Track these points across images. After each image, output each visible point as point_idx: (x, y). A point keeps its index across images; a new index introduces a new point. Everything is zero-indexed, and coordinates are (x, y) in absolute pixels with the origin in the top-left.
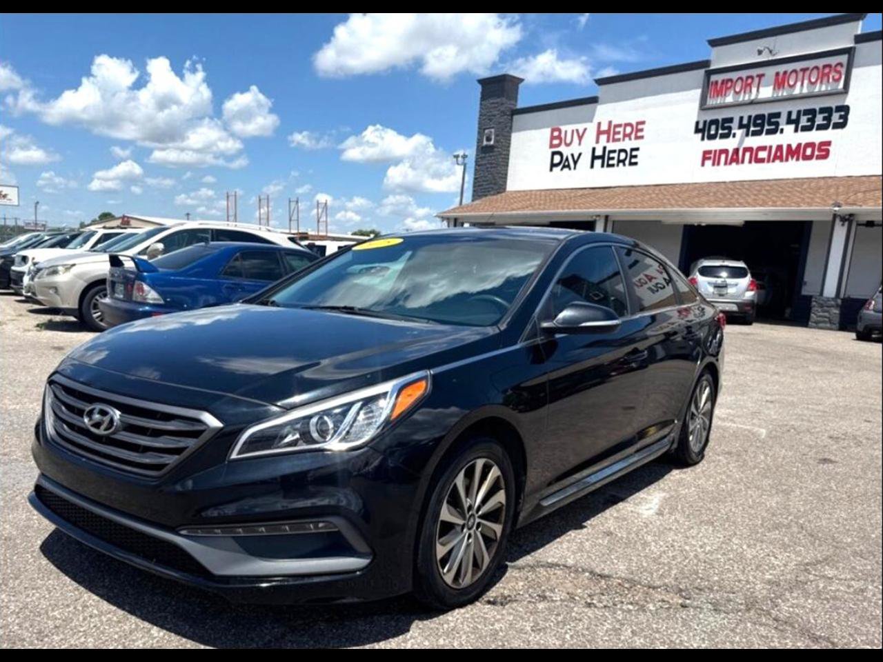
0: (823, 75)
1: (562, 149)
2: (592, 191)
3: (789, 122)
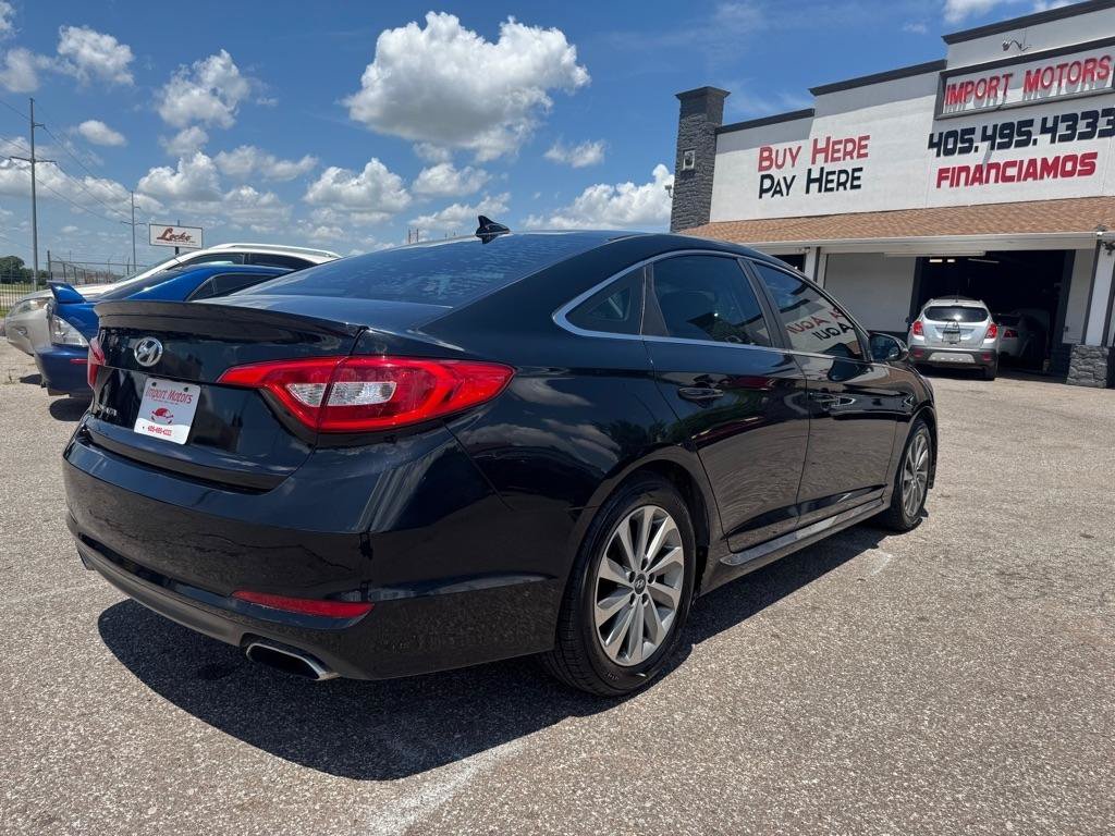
0: (1086, 71)
1: (773, 171)
2: (806, 220)
3: (1044, 130)
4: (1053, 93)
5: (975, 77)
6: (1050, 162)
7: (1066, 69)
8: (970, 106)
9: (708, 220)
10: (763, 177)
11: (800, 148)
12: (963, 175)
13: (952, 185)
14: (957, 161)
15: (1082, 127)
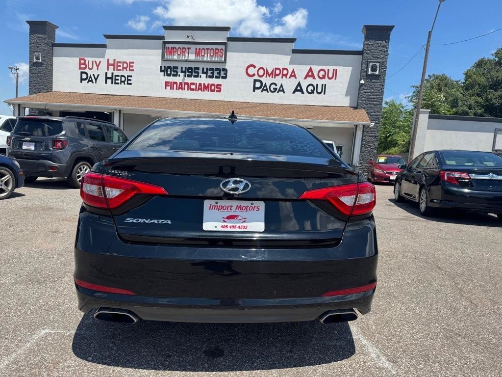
0: (216, 53)
1: (87, 70)
2: (107, 96)
3: (203, 73)
4: (205, 59)
5: (177, 46)
6: (206, 85)
7: (209, 51)
8: (175, 57)
9: (51, 90)
10: (82, 73)
11: (100, 62)
12: (175, 85)
13: (171, 89)
14: (172, 79)
15: (216, 74)
